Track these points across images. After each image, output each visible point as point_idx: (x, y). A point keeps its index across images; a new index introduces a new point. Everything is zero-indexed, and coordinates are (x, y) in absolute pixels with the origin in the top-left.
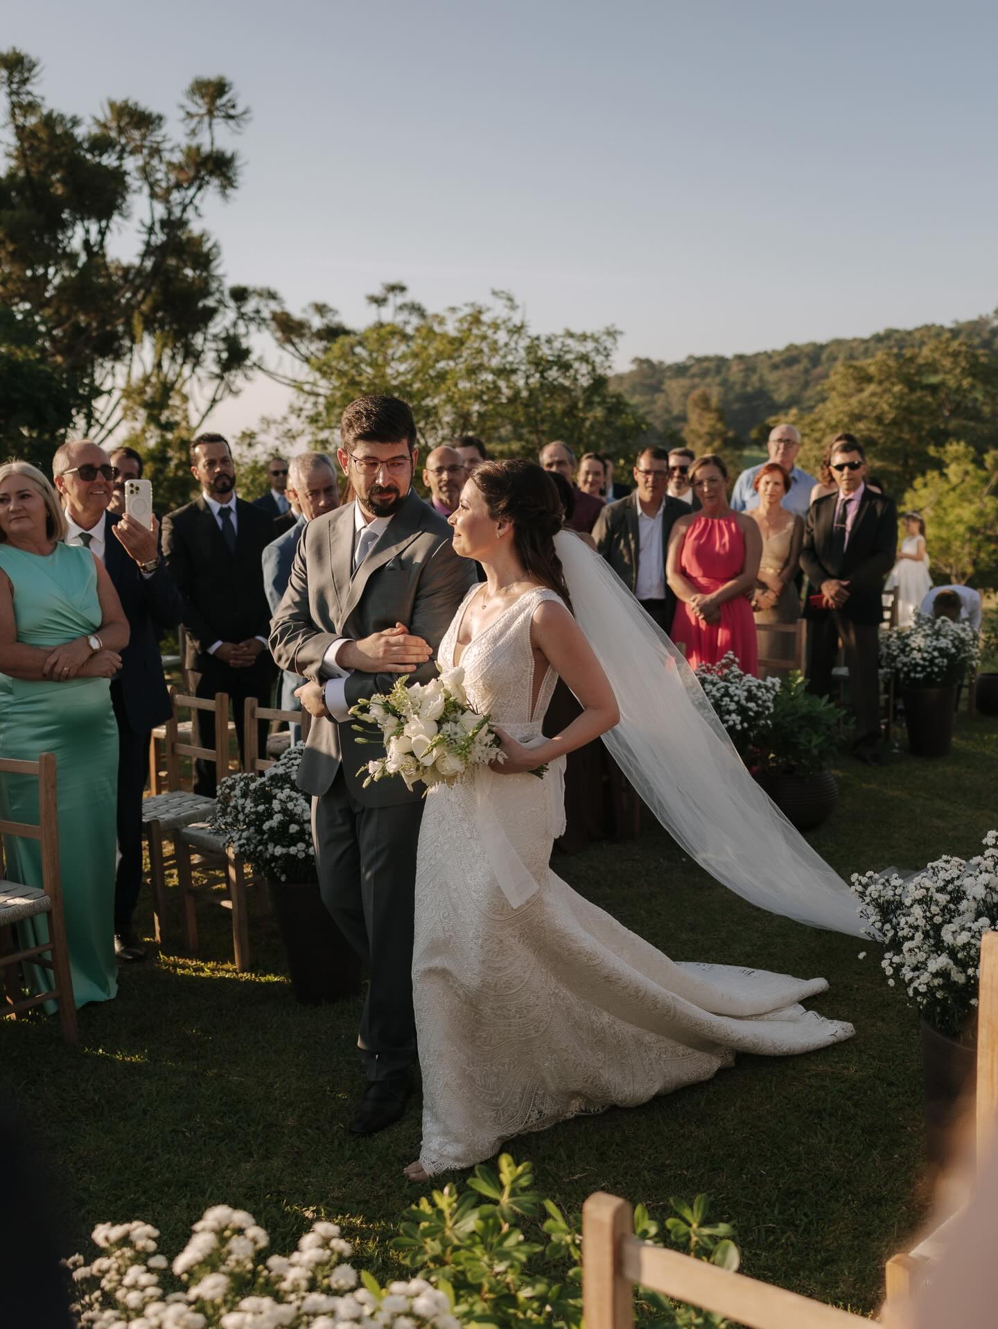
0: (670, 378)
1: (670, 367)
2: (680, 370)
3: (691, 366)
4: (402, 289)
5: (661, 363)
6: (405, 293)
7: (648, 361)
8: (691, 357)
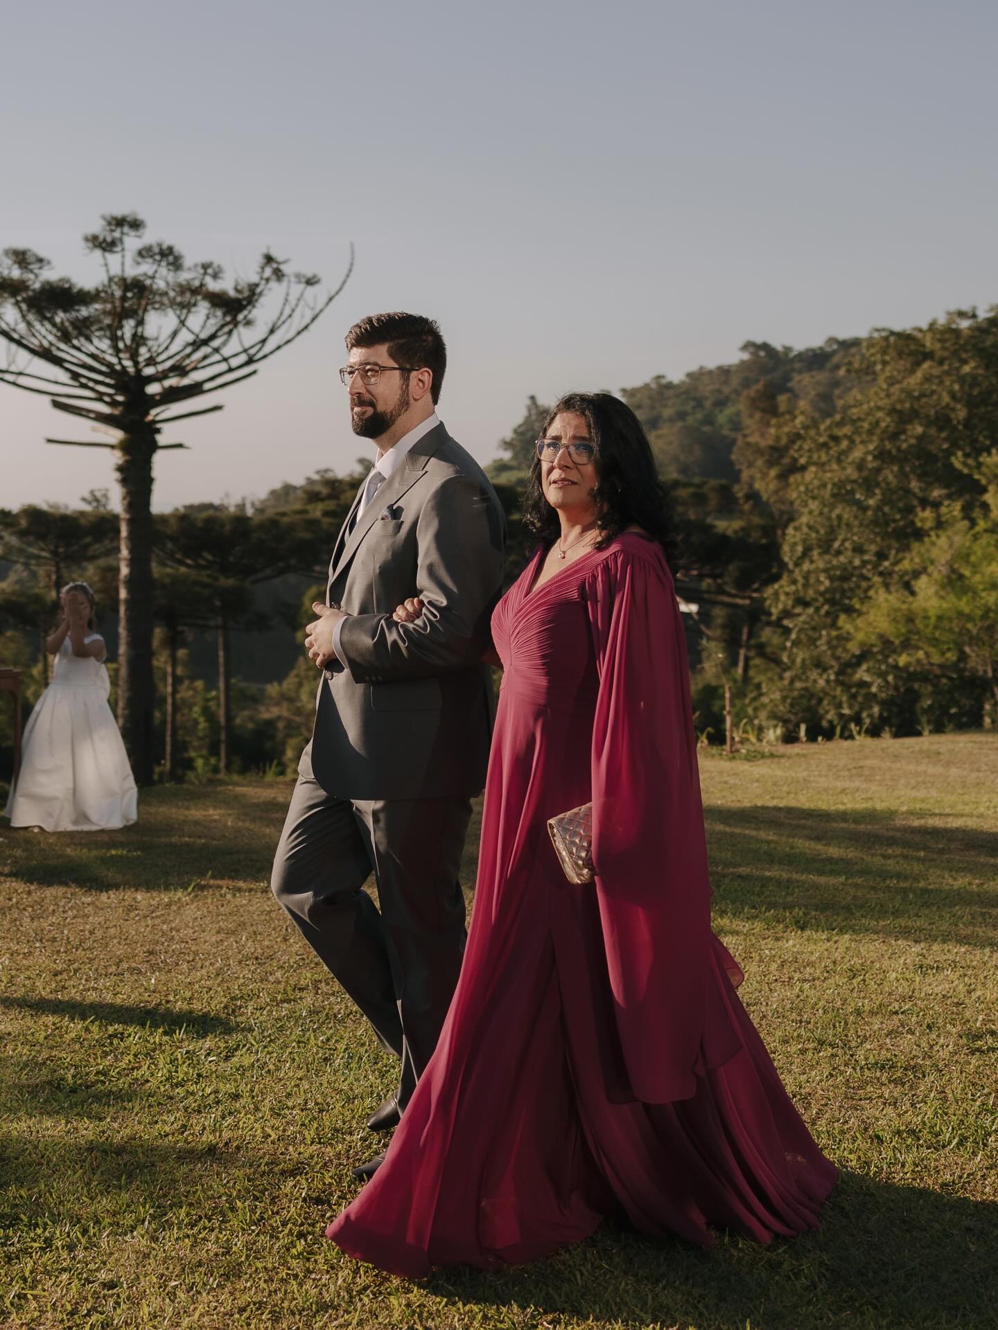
0: (800, 372)
1: (801, 356)
2: (816, 359)
3: (834, 352)
4: (136, 225)
5: (788, 349)
6: (141, 231)
7: (765, 347)
8: (832, 340)
